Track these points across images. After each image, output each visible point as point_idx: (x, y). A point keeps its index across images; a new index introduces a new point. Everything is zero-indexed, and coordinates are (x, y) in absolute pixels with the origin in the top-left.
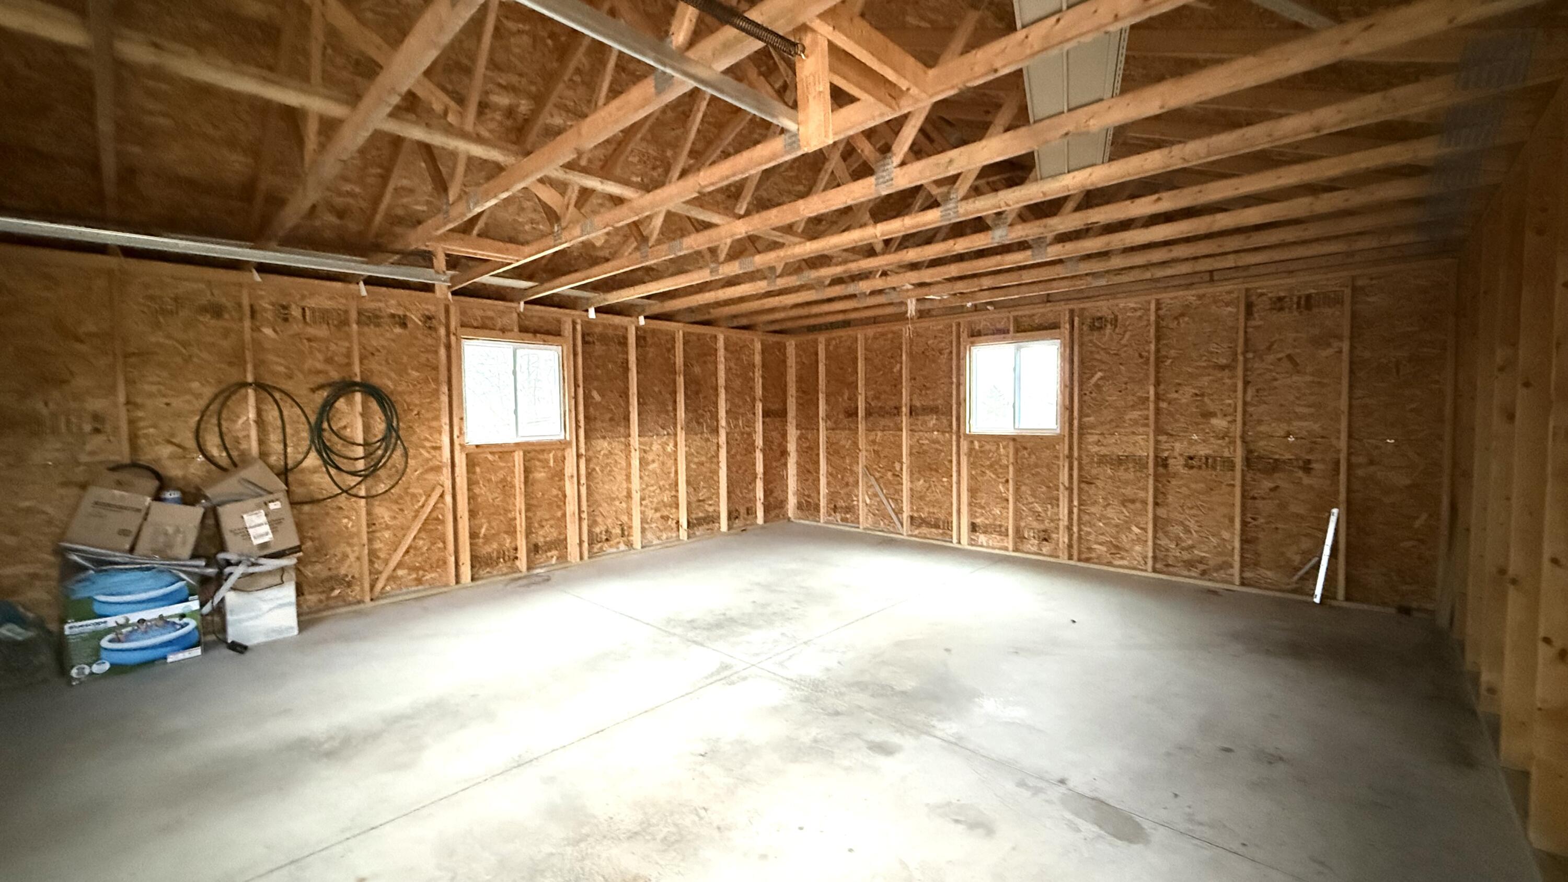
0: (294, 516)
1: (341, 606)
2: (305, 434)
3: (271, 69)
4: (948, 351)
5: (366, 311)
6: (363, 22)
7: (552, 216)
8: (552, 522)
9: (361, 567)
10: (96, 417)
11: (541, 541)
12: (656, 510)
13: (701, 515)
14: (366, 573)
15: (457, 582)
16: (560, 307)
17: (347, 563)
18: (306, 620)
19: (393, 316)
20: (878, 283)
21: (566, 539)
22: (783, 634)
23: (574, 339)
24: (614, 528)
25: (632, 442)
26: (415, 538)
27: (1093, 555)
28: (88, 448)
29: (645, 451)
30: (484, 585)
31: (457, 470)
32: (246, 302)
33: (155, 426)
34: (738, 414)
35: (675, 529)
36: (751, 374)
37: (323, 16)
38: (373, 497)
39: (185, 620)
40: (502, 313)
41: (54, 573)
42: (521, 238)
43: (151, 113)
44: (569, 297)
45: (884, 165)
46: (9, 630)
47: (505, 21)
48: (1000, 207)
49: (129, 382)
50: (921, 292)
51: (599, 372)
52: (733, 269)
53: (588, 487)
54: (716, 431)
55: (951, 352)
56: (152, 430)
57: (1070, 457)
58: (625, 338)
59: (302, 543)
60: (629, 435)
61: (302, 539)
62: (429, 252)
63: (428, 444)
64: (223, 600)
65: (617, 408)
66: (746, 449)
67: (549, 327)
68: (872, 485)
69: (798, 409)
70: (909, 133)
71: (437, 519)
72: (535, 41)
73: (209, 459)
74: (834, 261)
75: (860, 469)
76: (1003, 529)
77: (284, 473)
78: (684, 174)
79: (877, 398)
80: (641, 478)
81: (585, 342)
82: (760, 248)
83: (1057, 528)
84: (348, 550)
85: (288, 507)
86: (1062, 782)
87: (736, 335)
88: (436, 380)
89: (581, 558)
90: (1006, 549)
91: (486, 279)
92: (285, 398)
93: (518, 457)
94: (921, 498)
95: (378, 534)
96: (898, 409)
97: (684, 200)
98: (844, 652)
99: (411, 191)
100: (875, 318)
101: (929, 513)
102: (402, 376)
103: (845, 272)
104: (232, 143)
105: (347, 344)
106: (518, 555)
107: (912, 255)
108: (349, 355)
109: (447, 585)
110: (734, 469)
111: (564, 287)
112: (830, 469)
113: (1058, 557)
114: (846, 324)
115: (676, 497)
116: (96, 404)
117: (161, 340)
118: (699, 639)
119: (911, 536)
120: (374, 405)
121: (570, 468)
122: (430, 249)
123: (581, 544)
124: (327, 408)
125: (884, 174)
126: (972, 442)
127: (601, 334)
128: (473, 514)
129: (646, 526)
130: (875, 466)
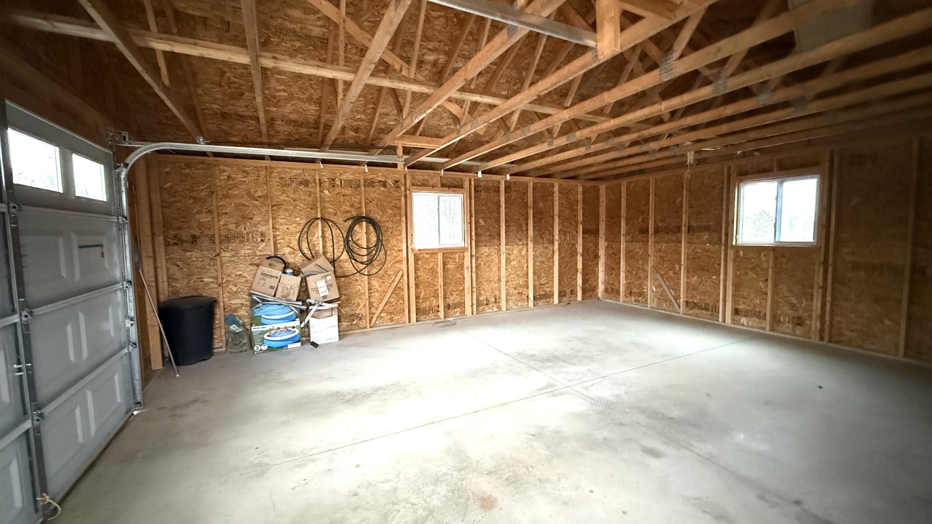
0: (337, 283)
1: (356, 329)
2: (342, 243)
3: (324, 61)
4: (719, 187)
5: (367, 179)
6: (362, 28)
7: (456, 120)
8: (457, 293)
9: (365, 310)
10: (262, 235)
11: (451, 302)
12: (515, 289)
13: (542, 293)
14: (368, 314)
15: (410, 322)
16: (463, 172)
17: (360, 308)
18: (342, 335)
19: (380, 181)
20: (664, 142)
21: (464, 302)
22: (589, 370)
23: (470, 189)
24: (490, 298)
25: (501, 249)
26: (390, 297)
27: (843, 339)
28: (260, 248)
29: (509, 254)
30: (422, 324)
31: (410, 262)
32: (317, 178)
33: (283, 239)
34: (567, 232)
35: (526, 301)
36: (576, 207)
37: (344, 28)
38: (371, 275)
39: (295, 329)
40: (432, 177)
41: (248, 303)
42: (441, 134)
43: (279, 91)
44: (467, 165)
45: (666, 60)
46: (234, 327)
47: (431, 12)
48: (763, 78)
49: (274, 218)
50: (698, 146)
51: (484, 208)
52: (562, 141)
53: (477, 274)
54: (552, 243)
55: (722, 188)
56: (282, 241)
57: (825, 263)
58: (499, 188)
59: (340, 297)
60: (500, 244)
61: (341, 295)
62: (395, 146)
63: (396, 248)
64: (308, 322)
65: (493, 228)
66: (571, 254)
67: (457, 183)
68: (658, 279)
69: (606, 229)
70: (686, 35)
71: (400, 288)
72: (447, 20)
73: (304, 254)
74: (633, 130)
75: (649, 268)
76: (762, 314)
77: (333, 262)
78: (532, 84)
79: (662, 220)
80: (506, 269)
81: (476, 191)
82: (581, 127)
83: (810, 316)
84: (360, 301)
85: (334, 278)
86: (798, 503)
87: (565, 183)
88: (400, 215)
89: (472, 314)
90: (764, 329)
91: (424, 159)
92: (334, 225)
93: (440, 256)
94: (695, 289)
95: (373, 294)
96: (679, 228)
97: (529, 101)
98: (629, 386)
99: (388, 115)
100: (663, 166)
101: (700, 300)
102: (384, 213)
103: (639, 137)
104: (310, 100)
105: (359, 197)
106: (439, 309)
107: (690, 120)
108: (360, 203)
109: (404, 323)
110: (563, 266)
111: (464, 161)
112: (628, 268)
113: (810, 338)
114: (641, 172)
115: (527, 281)
116: (263, 229)
117: (285, 198)
118: (536, 367)
119: (686, 314)
120: (371, 228)
121: (467, 263)
122: (395, 145)
123: (472, 306)
124: (351, 229)
125: (666, 66)
126: (737, 251)
127: (485, 186)
128: (417, 286)
129: (509, 298)
130: (660, 267)
